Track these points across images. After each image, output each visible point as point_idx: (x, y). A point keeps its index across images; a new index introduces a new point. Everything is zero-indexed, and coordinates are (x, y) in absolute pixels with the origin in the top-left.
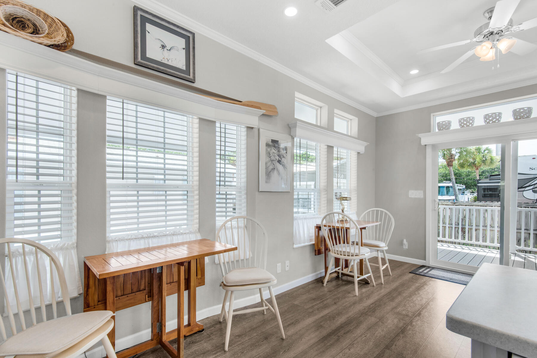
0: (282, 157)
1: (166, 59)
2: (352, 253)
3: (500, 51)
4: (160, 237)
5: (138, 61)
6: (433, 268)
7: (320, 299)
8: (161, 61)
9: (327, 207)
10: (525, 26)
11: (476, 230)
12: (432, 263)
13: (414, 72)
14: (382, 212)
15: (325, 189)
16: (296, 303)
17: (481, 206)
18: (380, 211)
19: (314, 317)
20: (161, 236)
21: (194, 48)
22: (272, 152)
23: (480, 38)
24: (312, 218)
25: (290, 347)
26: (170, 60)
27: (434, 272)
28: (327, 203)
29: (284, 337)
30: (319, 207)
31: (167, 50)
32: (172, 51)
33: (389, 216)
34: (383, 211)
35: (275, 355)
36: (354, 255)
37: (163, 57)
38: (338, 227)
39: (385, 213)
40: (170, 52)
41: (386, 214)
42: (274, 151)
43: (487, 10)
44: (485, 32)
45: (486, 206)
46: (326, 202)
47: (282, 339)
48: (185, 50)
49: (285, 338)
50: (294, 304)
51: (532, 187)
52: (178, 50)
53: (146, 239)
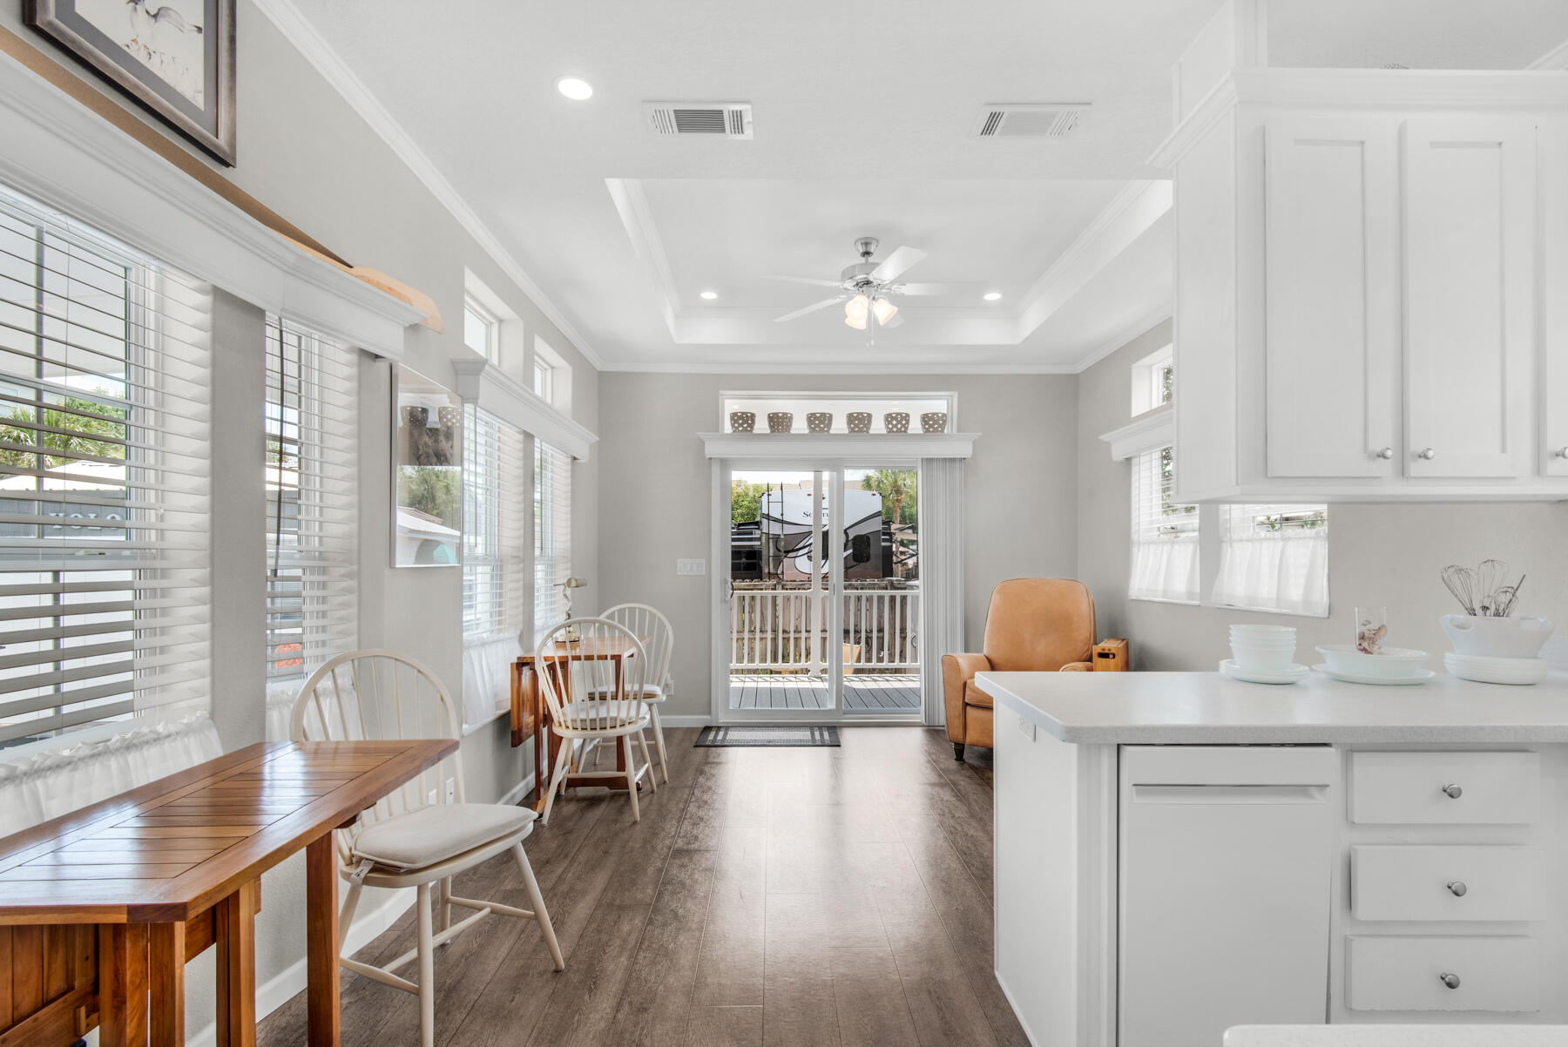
0: (442, 458)
1: (142, 48)
2: (621, 720)
3: (876, 321)
4: (79, 763)
5: (49, 19)
6: (727, 728)
7: (562, 856)
8: (126, 49)
9: (524, 606)
10: (909, 290)
11: (761, 639)
12: (722, 719)
13: (709, 296)
14: (642, 611)
15: (518, 557)
16: (509, 887)
17: (744, 589)
18: (637, 610)
19: (587, 898)
20: (82, 759)
21: (232, 40)
22: (422, 442)
23: (849, 285)
24: (494, 642)
25: (594, 978)
26: (158, 54)
27: (733, 735)
28: (524, 596)
29: (562, 964)
30: (498, 609)
31: (147, 12)
32: (162, 21)
33: (659, 619)
34: (646, 610)
35: (575, 1008)
36: (608, 727)
37: (134, 37)
38: (563, 657)
39: (651, 613)
40: (157, 24)
41: (652, 615)
42: (427, 439)
43: (861, 239)
44: (859, 277)
45: (752, 590)
46: (521, 592)
47: (557, 971)
48: (201, 36)
49: (563, 967)
50: (506, 890)
51: (806, 550)
52: (183, 26)
53: (25, 778)
